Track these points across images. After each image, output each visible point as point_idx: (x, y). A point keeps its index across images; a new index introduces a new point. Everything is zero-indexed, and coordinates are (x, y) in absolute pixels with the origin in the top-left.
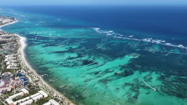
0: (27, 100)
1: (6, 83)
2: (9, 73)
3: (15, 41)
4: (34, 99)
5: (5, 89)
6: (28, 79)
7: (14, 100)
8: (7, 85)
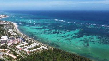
2: (13, 37)
3: (11, 24)
5: (13, 43)
8: (14, 41)
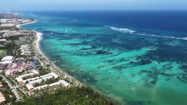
0: (36, 79)
1: (18, 66)
2: (22, 58)
3: (32, 35)
4: (43, 78)
5: (16, 70)
6: (40, 63)
7: (24, 79)
8: (19, 67)
